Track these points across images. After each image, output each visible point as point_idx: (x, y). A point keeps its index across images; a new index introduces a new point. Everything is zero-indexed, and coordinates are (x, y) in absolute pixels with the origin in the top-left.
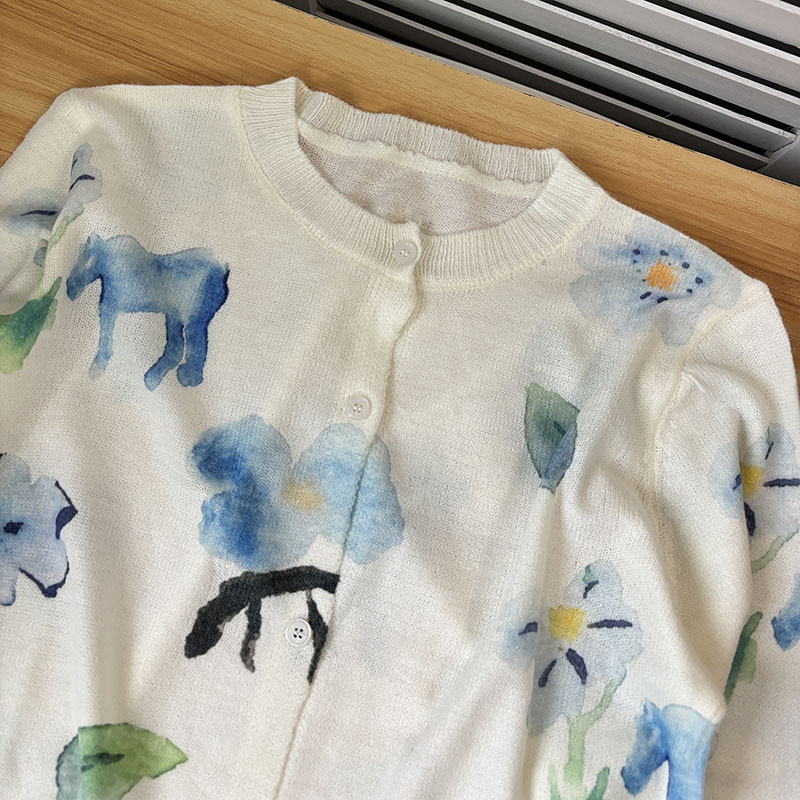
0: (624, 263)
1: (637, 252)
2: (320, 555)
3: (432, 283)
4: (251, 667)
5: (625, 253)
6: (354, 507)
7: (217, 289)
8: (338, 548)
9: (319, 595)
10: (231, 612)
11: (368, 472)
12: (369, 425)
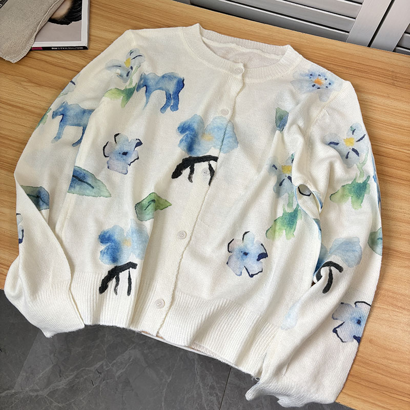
0: (308, 78)
1: (311, 75)
2: (213, 152)
3: (247, 81)
4: (191, 181)
5: (308, 75)
6: (223, 139)
7: (181, 84)
8: (218, 150)
9: (212, 162)
10: (185, 168)
11: (227, 129)
12: (228, 117)
